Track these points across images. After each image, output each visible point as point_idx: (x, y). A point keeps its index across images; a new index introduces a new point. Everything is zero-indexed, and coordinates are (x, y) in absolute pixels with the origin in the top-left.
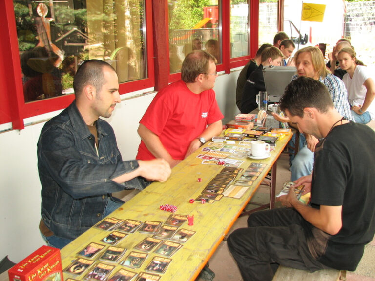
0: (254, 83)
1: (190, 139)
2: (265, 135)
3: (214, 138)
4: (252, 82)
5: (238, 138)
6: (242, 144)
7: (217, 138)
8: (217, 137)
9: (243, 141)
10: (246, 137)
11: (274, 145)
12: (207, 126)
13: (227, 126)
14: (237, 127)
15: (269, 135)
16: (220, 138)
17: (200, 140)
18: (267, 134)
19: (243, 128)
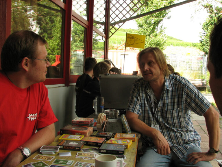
0: (90, 93)
1: (8, 151)
2: (109, 142)
3: (44, 148)
4: (88, 92)
5: (75, 147)
6: (80, 157)
7: (47, 148)
8: (48, 146)
9: (82, 152)
10: (85, 145)
11: (123, 157)
12: (36, 131)
13: (62, 132)
14: (73, 133)
15: (113, 142)
16: (51, 148)
17: (22, 152)
18: (111, 141)
19: (81, 134)
